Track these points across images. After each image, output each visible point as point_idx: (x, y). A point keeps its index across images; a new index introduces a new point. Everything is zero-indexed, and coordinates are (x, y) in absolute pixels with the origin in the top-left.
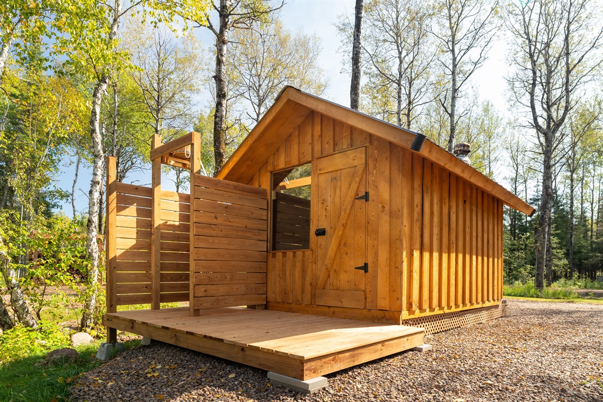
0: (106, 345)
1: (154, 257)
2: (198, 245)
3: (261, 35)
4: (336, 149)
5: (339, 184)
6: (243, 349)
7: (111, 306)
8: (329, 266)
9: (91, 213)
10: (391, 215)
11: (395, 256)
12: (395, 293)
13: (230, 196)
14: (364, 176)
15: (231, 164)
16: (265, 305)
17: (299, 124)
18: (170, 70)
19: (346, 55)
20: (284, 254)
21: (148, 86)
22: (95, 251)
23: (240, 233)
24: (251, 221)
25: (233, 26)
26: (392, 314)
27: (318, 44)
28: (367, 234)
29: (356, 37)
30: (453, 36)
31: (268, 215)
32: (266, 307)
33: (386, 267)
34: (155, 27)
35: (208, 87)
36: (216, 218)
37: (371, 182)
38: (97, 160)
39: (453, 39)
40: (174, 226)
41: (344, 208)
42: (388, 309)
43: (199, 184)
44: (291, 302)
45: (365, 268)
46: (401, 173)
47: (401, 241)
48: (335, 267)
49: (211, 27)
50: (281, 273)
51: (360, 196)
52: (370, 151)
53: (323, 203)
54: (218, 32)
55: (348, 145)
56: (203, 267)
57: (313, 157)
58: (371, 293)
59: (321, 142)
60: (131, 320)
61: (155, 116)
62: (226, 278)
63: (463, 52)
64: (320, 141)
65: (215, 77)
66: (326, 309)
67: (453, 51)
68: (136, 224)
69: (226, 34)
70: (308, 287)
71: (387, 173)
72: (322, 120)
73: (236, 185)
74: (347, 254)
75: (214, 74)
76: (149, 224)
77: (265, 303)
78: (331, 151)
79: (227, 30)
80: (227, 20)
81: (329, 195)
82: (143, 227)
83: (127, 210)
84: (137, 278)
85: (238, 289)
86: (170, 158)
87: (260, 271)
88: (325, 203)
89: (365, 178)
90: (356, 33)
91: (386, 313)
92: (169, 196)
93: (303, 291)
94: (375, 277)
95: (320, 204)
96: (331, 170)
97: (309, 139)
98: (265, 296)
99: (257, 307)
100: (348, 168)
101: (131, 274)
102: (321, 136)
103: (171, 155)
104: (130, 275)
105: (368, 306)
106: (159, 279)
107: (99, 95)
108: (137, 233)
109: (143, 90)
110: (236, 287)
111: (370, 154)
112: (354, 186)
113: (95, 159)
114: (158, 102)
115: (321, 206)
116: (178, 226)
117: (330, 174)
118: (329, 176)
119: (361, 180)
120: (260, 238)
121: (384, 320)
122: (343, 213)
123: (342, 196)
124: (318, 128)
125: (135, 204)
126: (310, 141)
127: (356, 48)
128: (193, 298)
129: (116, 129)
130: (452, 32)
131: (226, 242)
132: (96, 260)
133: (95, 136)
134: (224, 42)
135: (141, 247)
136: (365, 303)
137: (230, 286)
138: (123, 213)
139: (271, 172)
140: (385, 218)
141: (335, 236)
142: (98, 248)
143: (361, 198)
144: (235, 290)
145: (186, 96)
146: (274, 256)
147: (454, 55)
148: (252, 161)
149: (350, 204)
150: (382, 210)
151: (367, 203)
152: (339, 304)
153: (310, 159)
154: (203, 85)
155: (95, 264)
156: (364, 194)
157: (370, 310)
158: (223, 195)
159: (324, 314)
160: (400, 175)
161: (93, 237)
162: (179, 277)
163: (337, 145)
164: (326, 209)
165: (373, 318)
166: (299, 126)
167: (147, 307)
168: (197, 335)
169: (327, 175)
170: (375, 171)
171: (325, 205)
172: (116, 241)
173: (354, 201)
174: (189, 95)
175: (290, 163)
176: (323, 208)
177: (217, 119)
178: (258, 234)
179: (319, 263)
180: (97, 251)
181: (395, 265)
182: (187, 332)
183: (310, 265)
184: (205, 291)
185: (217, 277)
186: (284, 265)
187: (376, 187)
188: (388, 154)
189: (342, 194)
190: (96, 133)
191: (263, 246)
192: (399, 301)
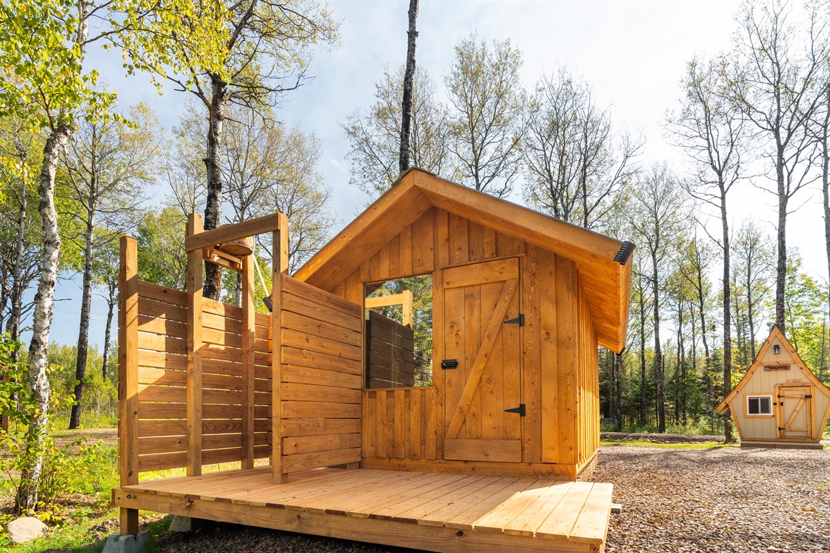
0: (122, 538)
1: (192, 397)
2: (287, 378)
3: (264, 119)
4: (472, 258)
5: (477, 302)
6: (460, 533)
7: (130, 474)
8: (466, 408)
9: (37, 328)
10: (559, 344)
11: (566, 395)
12: (567, 441)
13: (322, 311)
14: (517, 294)
15: (312, 267)
16: (359, 462)
17: (412, 222)
18: (113, 147)
19: (356, 163)
20: (390, 394)
21: (77, 163)
22: (43, 387)
23: (334, 364)
24: (345, 348)
25: (229, 99)
26: (564, 468)
27: (317, 147)
28: (522, 367)
29: (404, 138)
30: (477, 160)
31: (360, 340)
32: (360, 465)
33: (553, 408)
34: (130, 72)
35: (167, 177)
36: (307, 340)
37: (527, 301)
38: (50, 248)
39: (477, 163)
40: (217, 351)
41: (487, 334)
42: (557, 462)
43: (287, 289)
44: (403, 457)
45: (521, 410)
46: (571, 293)
47: (573, 376)
48: (473, 409)
49: (200, 94)
50: (385, 418)
51: (510, 318)
52: (525, 262)
53: (452, 327)
54: (211, 103)
55: (493, 254)
56: (293, 410)
57: (435, 266)
58: (531, 442)
59: (449, 247)
60: (187, 496)
61: (88, 206)
62: (318, 427)
63: (487, 180)
64: (447, 246)
65: (206, 161)
66: (462, 465)
67: (476, 176)
68: (164, 345)
69: (222, 107)
70: (431, 436)
71: (552, 291)
72: (449, 219)
73: (329, 296)
74: (492, 392)
75: (206, 156)
76: (184, 346)
77: (360, 459)
78: (466, 260)
79: (223, 103)
80: (223, 90)
81: (462, 316)
82: (175, 351)
83: (151, 323)
84: (166, 429)
85: (331, 442)
86: (215, 251)
87: (355, 417)
88: (455, 327)
89: (517, 297)
90: (404, 133)
91: (555, 467)
92: (210, 307)
93: (423, 442)
94: (538, 423)
95: (448, 328)
96: (465, 284)
97: (429, 242)
98: (359, 450)
99: (348, 466)
100: (493, 283)
101: (158, 422)
102: (448, 240)
103: (217, 248)
104: (156, 425)
105: (527, 459)
106: (200, 430)
107: (55, 151)
108: (166, 360)
109: (69, 169)
110: (329, 439)
111: (525, 266)
112: (502, 306)
113: (47, 247)
114: (92, 188)
115: (449, 330)
116: (224, 352)
117: (463, 289)
118: (461, 293)
119: (512, 299)
120: (355, 371)
121: (552, 476)
122: (485, 340)
123: (482, 319)
124: (443, 231)
125: (164, 316)
126: (431, 245)
127: (404, 150)
128: (279, 457)
129: (24, 216)
130: (475, 156)
131: (319, 375)
132: (46, 401)
133: (47, 212)
134: (219, 118)
135: (172, 380)
136: (522, 455)
137: (324, 437)
138: (145, 326)
139: (364, 284)
140: (550, 348)
141: (473, 369)
142: (48, 383)
143: (512, 321)
144: (329, 443)
145: (135, 185)
146: (373, 395)
147: (477, 180)
148: (341, 266)
149: (497, 329)
150: (546, 337)
151: (521, 328)
152: (482, 458)
153: (432, 269)
154: (160, 174)
155: (43, 408)
156: (517, 316)
157: (530, 464)
158: (315, 308)
159: (459, 472)
160: (571, 295)
161: (41, 366)
162: (224, 427)
163: (473, 252)
164: (457, 334)
165: (535, 473)
166: (412, 225)
167: (180, 472)
168: (355, 516)
169: (458, 291)
170: (532, 288)
171: (456, 329)
172: (137, 371)
173: (502, 325)
174: (139, 185)
175: (399, 272)
176: (452, 333)
177: (210, 216)
178: (352, 366)
179: (449, 405)
180: (46, 389)
181: (566, 405)
182: (329, 512)
183: (434, 407)
184: (295, 446)
185: (309, 426)
186: (389, 408)
187: (535, 308)
188: (553, 268)
189: (482, 315)
190: (49, 208)
191: (359, 382)
192: (573, 452)
